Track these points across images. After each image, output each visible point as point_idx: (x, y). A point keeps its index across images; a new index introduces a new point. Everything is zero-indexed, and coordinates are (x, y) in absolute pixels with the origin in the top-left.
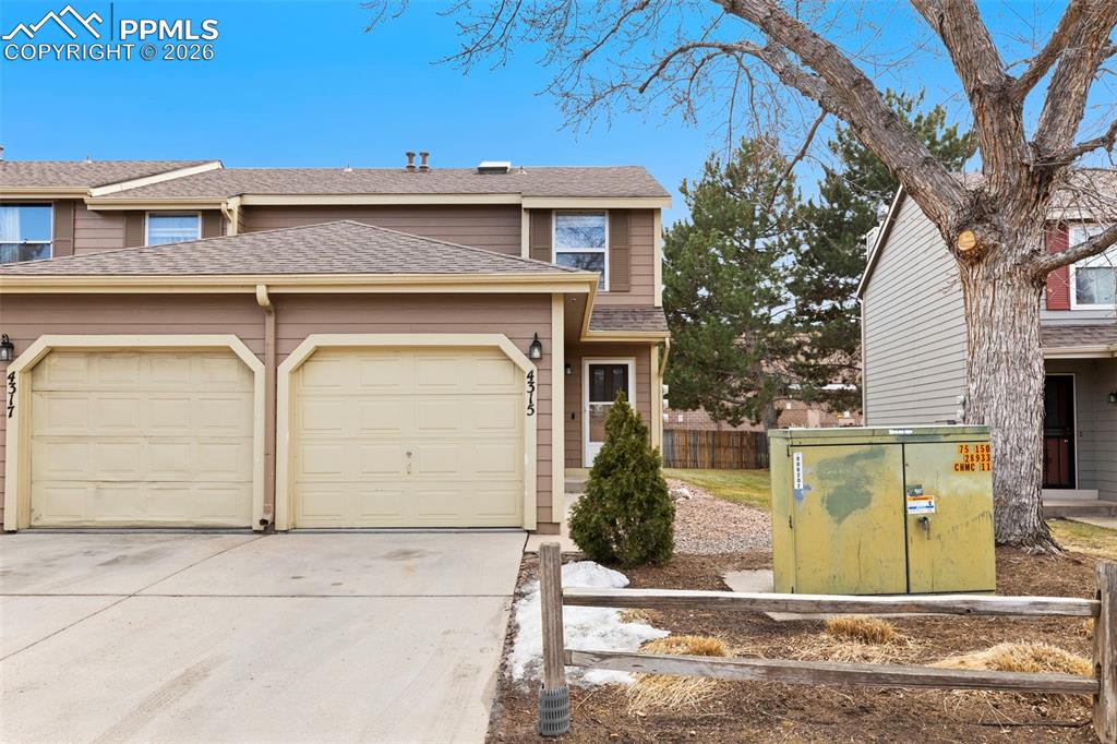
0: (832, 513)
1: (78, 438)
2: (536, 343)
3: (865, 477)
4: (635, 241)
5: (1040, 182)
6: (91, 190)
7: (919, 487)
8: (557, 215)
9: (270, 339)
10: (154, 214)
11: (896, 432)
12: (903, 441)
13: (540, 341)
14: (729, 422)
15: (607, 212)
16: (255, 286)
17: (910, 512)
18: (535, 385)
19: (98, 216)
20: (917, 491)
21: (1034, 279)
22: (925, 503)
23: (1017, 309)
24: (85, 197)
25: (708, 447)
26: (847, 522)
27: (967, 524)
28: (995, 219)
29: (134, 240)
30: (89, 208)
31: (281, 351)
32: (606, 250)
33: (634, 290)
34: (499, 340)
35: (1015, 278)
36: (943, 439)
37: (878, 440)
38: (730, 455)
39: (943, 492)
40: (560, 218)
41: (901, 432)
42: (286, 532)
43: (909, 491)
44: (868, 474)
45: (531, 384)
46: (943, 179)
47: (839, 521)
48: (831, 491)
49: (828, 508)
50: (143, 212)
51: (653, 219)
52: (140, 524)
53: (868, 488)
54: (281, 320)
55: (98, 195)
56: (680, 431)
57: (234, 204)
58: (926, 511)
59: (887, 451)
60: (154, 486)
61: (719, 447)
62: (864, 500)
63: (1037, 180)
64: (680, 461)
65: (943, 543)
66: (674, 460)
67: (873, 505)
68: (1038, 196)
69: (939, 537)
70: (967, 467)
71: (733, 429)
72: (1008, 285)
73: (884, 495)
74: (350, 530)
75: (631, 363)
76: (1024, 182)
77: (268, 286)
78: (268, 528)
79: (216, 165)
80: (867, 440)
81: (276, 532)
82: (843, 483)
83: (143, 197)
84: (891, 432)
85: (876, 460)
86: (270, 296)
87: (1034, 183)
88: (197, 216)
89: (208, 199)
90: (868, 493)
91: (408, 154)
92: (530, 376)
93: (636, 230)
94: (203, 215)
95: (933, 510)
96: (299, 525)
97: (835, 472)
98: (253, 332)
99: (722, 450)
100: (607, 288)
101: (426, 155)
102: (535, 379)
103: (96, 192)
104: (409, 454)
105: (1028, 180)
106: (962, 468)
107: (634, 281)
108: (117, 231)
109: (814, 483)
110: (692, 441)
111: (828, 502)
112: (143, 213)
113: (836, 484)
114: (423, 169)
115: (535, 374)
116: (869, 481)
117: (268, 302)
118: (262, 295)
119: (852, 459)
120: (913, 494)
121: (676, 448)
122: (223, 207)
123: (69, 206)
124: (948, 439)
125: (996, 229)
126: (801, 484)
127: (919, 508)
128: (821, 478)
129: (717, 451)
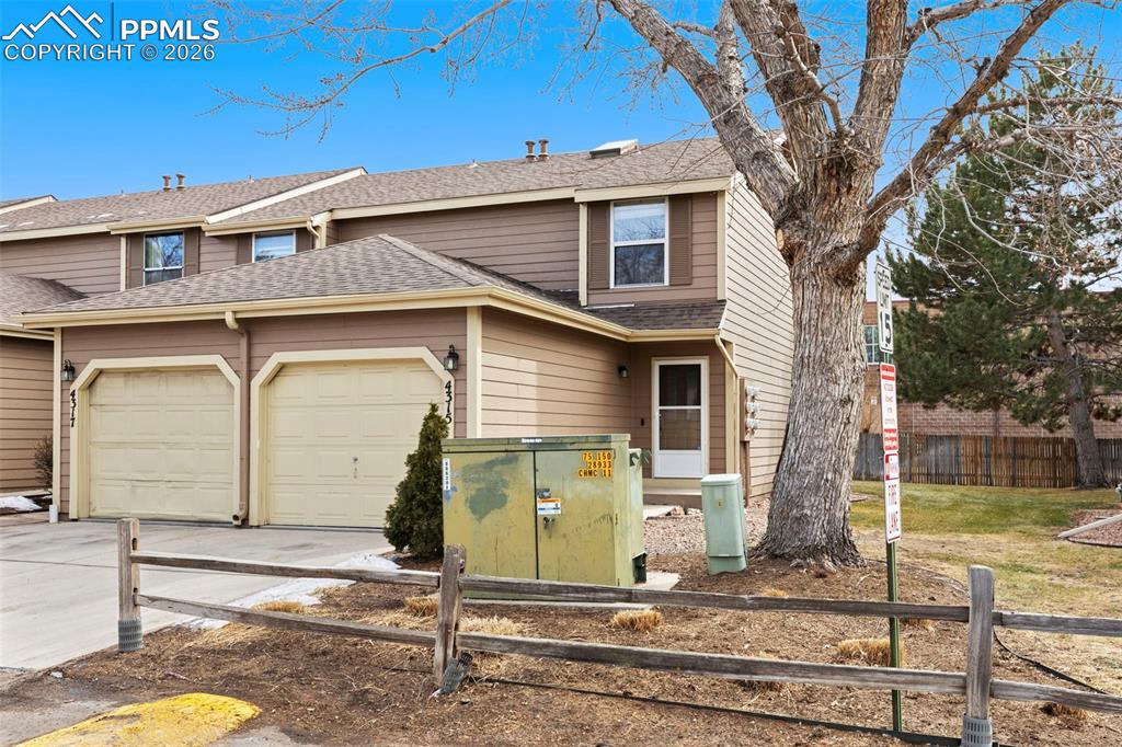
0: (474, 512)
1: (120, 444)
2: (453, 355)
3: (502, 480)
4: (697, 228)
5: (838, 173)
6: (207, 218)
7: (548, 490)
8: (616, 205)
9: (244, 359)
10: (259, 236)
11: (528, 441)
12: (534, 449)
13: (458, 352)
14: (1044, 426)
15: (667, 198)
16: (224, 313)
17: (539, 512)
18: (452, 395)
19: (216, 241)
20: (546, 494)
21: (837, 277)
22: (553, 505)
23: (821, 311)
24: (202, 225)
25: (1007, 458)
26: (487, 520)
27: (589, 525)
28: (804, 215)
29: (243, 258)
30: (207, 234)
31: (254, 368)
32: (666, 241)
33: (696, 283)
34: (421, 352)
35: (818, 278)
36: (569, 447)
37: (512, 448)
38: (1038, 469)
39: (569, 496)
40: (617, 208)
41: (532, 441)
42: (258, 527)
43: (540, 494)
44: (504, 477)
45: (449, 393)
46: (770, 175)
47: (480, 519)
48: (473, 492)
49: (470, 507)
50: (251, 233)
51: (716, 202)
52: (160, 517)
53: (505, 490)
54: (255, 340)
55: (214, 222)
56: (967, 438)
57: (321, 220)
58: (553, 512)
59: (520, 458)
60: (170, 485)
61: (1023, 457)
62: (502, 501)
63: (834, 172)
64: (967, 475)
65: (568, 542)
66: (959, 475)
67: (509, 505)
68: (838, 190)
69: (564, 536)
70: (590, 473)
71: (1051, 436)
72: (813, 286)
73: (518, 496)
74: (309, 528)
75: (704, 363)
76: (820, 175)
77: (235, 312)
78: (243, 523)
79: (358, 173)
80: (503, 448)
81: (252, 527)
82: (483, 485)
83: (251, 221)
84: (524, 441)
85: (511, 466)
86: (237, 320)
87: (830, 175)
88: (291, 234)
89: (293, 219)
90: (505, 496)
91: (527, 143)
92: (448, 386)
93: (699, 216)
94: (297, 233)
95: (559, 512)
96: (271, 522)
97: (477, 476)
98: (231, 351)
99: (1027, 462)
100: (667, 282)
101: (546, 142)
102: (452, 389)
103: (213, 219)
104: (356, 460)
105: (824, 173)
106: (585, 473)
107: (696, 272)
108: (230, 251)
109: (460, 485)
110: (984, 450)
111: (471, 503)
112: (249, 235)
113: (477, 486)
114: (543, 157)
115: (452, 384)
116: (505, 484)
117: (236, 326)
118: (229, 319)
119: (491, 464)
120: (543, 497)
121: (962, 459)
122: (309, 225)
123: (193, 233)
124: (576, 446)
125: (803, 227)
126: (449, 486)
127: (547, 509)
128: (465, 481)
129: (1019, 463)
